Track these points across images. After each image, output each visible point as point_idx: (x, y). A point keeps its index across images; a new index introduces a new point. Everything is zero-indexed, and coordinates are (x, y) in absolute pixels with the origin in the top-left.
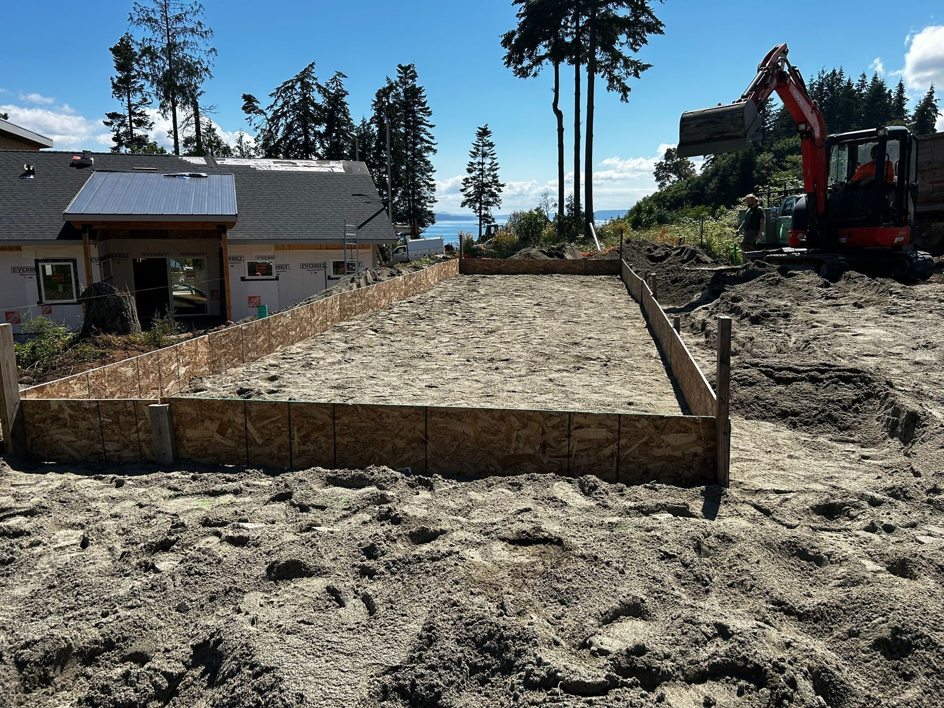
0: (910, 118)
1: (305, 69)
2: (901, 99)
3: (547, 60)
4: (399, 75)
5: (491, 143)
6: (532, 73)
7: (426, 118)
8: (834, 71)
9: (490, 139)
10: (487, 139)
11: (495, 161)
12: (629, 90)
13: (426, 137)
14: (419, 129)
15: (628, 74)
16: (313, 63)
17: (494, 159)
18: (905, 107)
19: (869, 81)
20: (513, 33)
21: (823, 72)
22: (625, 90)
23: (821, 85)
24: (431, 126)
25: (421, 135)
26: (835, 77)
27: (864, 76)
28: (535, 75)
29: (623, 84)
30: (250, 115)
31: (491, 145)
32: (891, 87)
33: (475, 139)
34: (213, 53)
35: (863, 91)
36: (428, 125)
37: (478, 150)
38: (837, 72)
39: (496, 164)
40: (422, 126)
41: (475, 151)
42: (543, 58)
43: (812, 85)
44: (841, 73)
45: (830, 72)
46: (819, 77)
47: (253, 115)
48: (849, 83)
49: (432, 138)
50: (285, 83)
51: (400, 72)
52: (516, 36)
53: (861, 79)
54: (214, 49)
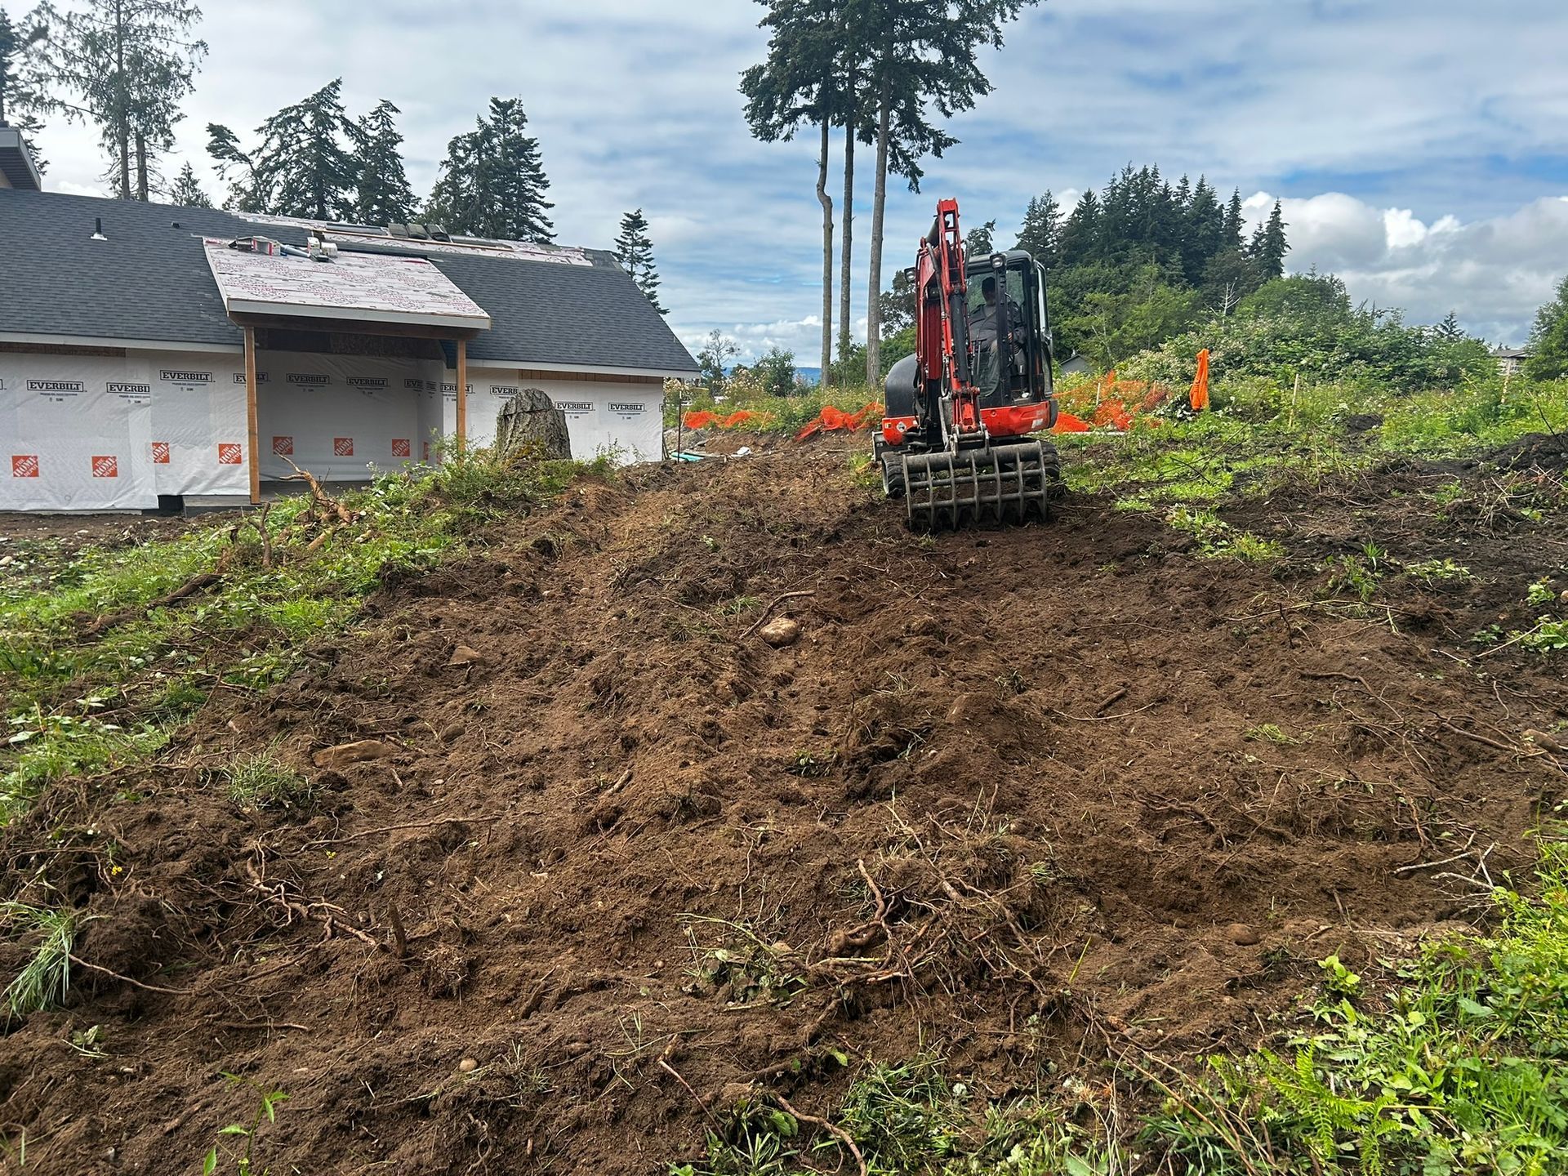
0: (1247, 250)
1: (324, 89)
2: (1235, 221)
3: (804, 117)
4: (494, 116)
5: (648, 241)
6: (782, 135)
7: (539, 191)
8: (1145, 170)
9: (646, 235)
10: (641, 234)
11: (653, 272)
12: (921, 174)
13: (539, 223)
14: (527, 209)
15: (923, 149)
16: (339, 82)
17: (651, 267)
18: (1241, 233)
19: (1193, 188)
20: (761, 69)
21: (1130, 171)
22: (915, 173)
23: (1127, 190)
24: (548, 206)
25: (531, 219)
26: (1147, 180)
27: (1185, 181)
28: (787, 138)
29: (913, 164)
30: (220, 162)
31: (646, 244)
32: (1223, 199)
33: (619, 232)
34: (201, 49)
35: (1184, 205)
36: (541, 203)
37: (625, 251)
38: (1150, 172)
39: (655, 277)
40: (534, 204)
41: (620, 252)
42: (798, 112)
43: (1115, 188)
44: (1155, 174)
45: (1138, 170)
46: (1124, 178)
47: (227, 161)
48: (1166, 191)
49: (550, 225)
50: (285, 111)
51: (495, 111)
52: (766, 75)
53: (1181, 185)
54: (203, 44)
